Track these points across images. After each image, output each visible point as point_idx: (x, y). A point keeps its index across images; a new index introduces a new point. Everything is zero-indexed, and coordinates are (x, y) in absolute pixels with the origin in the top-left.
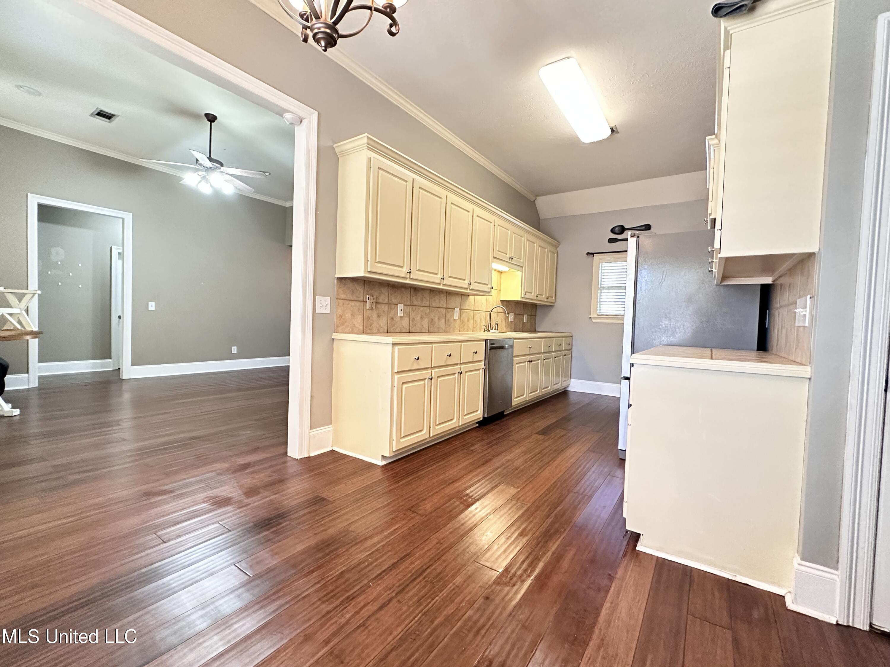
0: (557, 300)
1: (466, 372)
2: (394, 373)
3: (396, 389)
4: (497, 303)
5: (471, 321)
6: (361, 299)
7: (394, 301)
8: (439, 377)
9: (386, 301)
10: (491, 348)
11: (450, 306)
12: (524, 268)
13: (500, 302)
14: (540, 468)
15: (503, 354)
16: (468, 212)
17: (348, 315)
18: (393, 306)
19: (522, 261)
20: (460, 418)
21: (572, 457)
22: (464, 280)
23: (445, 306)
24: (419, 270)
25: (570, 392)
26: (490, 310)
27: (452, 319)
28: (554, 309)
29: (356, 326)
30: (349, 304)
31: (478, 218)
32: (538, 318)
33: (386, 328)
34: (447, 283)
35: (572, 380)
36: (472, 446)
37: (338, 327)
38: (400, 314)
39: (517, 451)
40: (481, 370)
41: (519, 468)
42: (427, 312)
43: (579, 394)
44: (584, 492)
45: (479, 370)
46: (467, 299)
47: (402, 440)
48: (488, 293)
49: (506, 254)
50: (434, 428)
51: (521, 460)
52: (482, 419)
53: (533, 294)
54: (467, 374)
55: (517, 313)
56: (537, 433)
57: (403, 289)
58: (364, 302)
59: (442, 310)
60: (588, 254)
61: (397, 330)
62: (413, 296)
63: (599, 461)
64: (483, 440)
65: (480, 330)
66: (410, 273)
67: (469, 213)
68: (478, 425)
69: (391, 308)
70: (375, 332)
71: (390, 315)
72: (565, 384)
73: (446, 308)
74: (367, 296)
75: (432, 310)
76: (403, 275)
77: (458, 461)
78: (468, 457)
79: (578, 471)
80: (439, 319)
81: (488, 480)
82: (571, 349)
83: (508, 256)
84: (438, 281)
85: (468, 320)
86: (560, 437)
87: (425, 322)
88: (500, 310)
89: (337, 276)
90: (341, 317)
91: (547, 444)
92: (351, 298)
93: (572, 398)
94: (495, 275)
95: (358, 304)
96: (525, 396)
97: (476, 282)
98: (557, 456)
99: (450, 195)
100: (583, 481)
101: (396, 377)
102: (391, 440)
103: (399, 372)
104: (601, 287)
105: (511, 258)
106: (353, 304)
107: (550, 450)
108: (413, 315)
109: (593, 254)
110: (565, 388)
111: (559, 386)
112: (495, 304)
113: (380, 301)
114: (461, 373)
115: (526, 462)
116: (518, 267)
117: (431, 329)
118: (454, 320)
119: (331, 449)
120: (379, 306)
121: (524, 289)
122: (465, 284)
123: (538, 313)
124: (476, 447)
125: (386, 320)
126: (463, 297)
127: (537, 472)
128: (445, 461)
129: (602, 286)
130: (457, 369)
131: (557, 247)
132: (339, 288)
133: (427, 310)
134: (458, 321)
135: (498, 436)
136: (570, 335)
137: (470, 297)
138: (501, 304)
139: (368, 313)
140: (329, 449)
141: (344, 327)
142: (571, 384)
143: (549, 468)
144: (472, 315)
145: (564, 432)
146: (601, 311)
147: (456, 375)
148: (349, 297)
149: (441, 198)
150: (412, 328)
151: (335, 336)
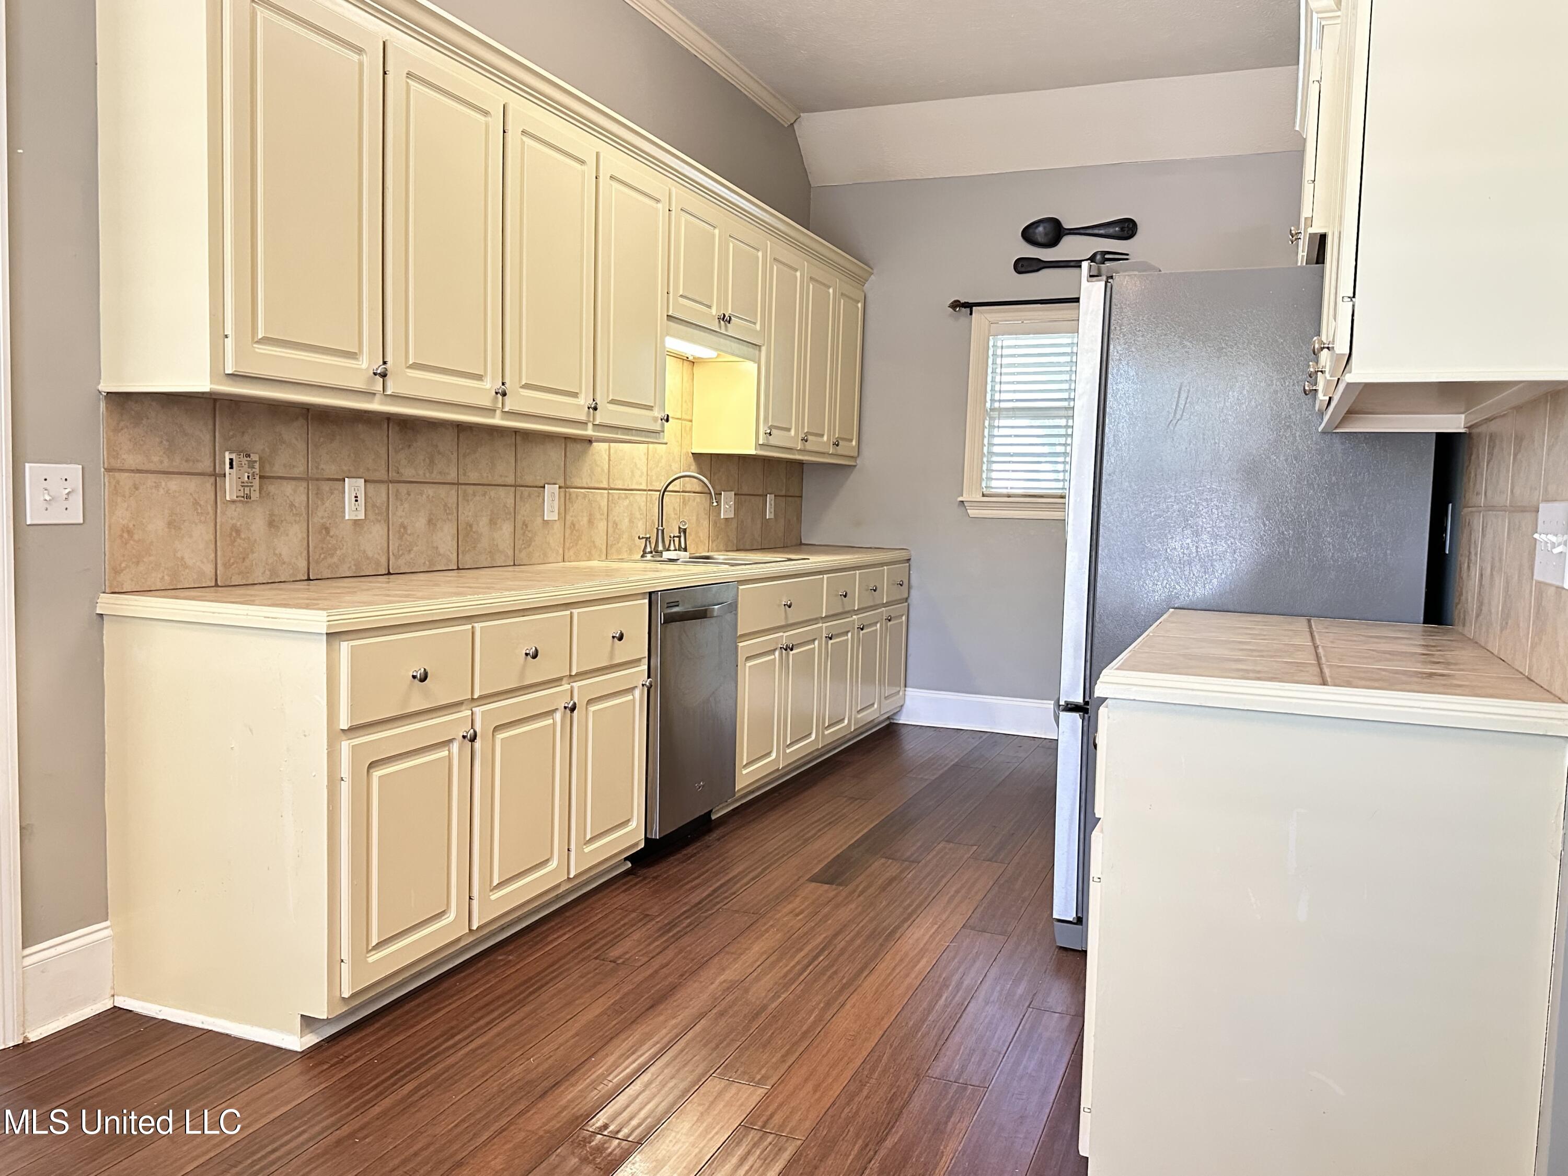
0: (865, 451)
1: (590, 702)
2: (335, 735)
3: (345, 787)
4: (681, 465)
5: (602, 525)
6: (205, 464)
7: (331, 470)
8: (497, 729)
9: (299, 471)
10: (670, 619)
11: (529, 479)
12: (764, 349)
13: (691, 459)
14: (828, 1005)
15: (704, 631)
16: (583, 162)
17: (156, 525)
18: (326, 486)
19: (758, 327)
20: (573, 854)
21: (923, 952)
22: (575, 395)
23: (510, 480)
24: (415, 366)
25: (904, 731)
26: (661, 486)
27: (539, 520)
28: (854, 476)
29: (190, 562)
30: (157, 487)
31: (615, 185)
32: (807, 506)
33: (302, 564)
34: (517, 408)
35: (910, 691)
36: (612, 944)
37: (117, 571)
38: (353, 510)
39: (756, 948)
40: (637, 693)
41: (764, 1007)
42: (452, 501)
43: (931, 733)
44: (961, 1073)
45: (631, 690)
46: (585, 452)
47: (374, 957)
48: (652, 435)
49: (710, 307)
50: (484, 900)
51: (768, 981)
52: (642, 845)
53: (793, 432)
54: (592, 708)
55: (745, 490)
56: (813, 879)
57: (360, 427)
58: (214, 475)
59: (502, 492)
60: (956, 305)
61: (344, 570)
62: (397, 452)
63: (1000, 960)
64: (646, 917)
65: (631, 551)
66: (384, 375)
67: (584, 168)
68: (630, 865)
69: (318, 493)
70: (261, 580)
71: (316, 520)
72: (888, 708)
73: (515, 486)
74: (227, 456)
75: (465, 494)
76: (359, 385)
77: (569, 1004)
78: (601, 988)
79: (942, 1001)
80: (492, 522)
81: (667, 1065)
82: (906, 599)
83: (714, 311)
84: (486, 402)
85: (590, 522)
86: (883, 888)
87: (445, 539)
88: (693, 485)
89: (106, 386)
90: (130, 533)
91: (844, 914)
92: (166, 465)
93: (911, 747)
94: (674, 374)
95: (191, 484)
96: (774, 755)
97: (613, 402)
98: (875, 956)
99: (517, 103)
100: (956, 1038)
101: (345, 746)
102: (334, 962)
103: (353, 730)
104: (992, 410)
105: (725, 319)
106: (174, 484)
107: (858, 934)
108: (399, 514)
109: (969, 306)
110: (888, 718)
111: (875, 714)
112: (675, 466)
113: (278, 470)
114: (573, 709)
115: (786, 986)
116: (745, 349)
117: (467, 560)
118: (546, 523)
119: (110, 1006)
120: (272, 488)
121: (766, 418)
122: (576, 408)
123: (810, 487)
124: (627, 944)
125: (302, 535)
126: (570, 446)
127: (819, 1019)
128: (527, 1009)
129: (996, 405)
130: (559, 695)
131: (860, 280)
132: (117, 430)
133: (449, 495)
134: (558, 526)
135: (695, 898)
136: (903, 555)
137: (595, 444)
138: (693, 467)
139: (231, 516)
140: (105, 1005)
141: (142, 568)
142: (908, 702)
143: (855, 998)
144: (604, 503)
145: (893, 869)
146: (994, 484)
147: (558, 716)
148: (157, 459)
149: (486, 113)
150: (397, 557)
151: (106, 603)
